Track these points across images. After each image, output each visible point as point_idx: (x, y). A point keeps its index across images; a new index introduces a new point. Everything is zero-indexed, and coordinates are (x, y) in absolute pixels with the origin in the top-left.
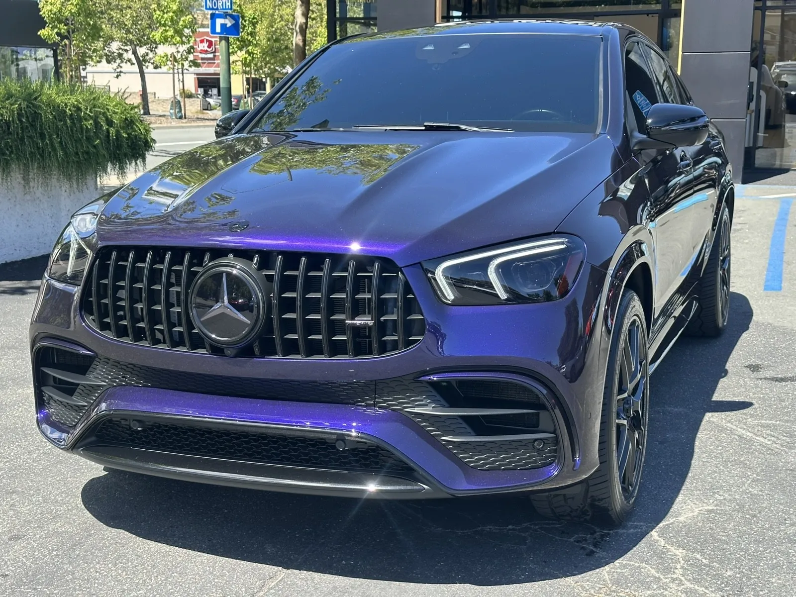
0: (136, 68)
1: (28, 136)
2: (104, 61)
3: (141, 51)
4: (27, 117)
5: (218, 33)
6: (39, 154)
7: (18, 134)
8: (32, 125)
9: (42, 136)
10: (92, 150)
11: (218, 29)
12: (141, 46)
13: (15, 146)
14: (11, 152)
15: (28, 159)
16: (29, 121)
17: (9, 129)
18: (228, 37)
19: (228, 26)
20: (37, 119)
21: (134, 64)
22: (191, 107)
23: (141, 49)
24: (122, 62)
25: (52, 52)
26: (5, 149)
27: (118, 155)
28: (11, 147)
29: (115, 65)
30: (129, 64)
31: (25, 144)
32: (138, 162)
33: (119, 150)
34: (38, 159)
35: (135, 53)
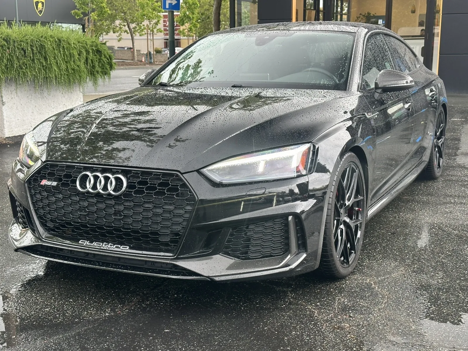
0: (129, 36)
1: (36, 59)
2: (112, 32)
3: (132, 26)
4: (37, 48)
5: (167, 9)
6: (44, 70)
7: (30, 58)
8: (39, 53)
9: (46, 59)
10: (76, 68)
11: (167, 7)
12: (132, 23)
13: (29, 64)
14: (27, 68)
15: (37, 72)
16: (38, 50)
17: (25, 54)
18: (173, 11)
19: (173, 4)
20: (43, 49)
21: (129, 33)
22: (161, 58)
23: (133, 24)
24: (122, 32)
25: (81, 27)
26: (23, 66)
27: (93, 72)
28: (26, 65)
29: (117, 34)
30: (126, 33)
31: (35, 63)
32: (106, 77)
33: (94, 69)
34: (43, 72)
35: (129, 27)
